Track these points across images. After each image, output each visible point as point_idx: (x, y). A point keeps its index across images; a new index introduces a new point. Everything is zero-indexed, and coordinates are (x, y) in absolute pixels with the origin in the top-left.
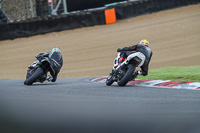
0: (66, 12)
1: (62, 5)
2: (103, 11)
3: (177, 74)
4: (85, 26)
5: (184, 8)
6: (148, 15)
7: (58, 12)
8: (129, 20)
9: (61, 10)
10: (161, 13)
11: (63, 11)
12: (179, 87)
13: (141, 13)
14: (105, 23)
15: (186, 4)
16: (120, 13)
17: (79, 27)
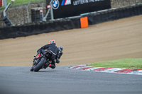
0: (53, 19)
1: (50, 14)
2: (79, 19)
3: (131, 64)
4: (66, 29)
5: (136, 17)
6: (111, 22)
7: (47, 19)
8: (97, 25)
9: (49, 18)
10: (120, 20)
11: (51, 19)
12: (132, 73)
13: (106, 20)
14: (80, 27)
15: (138, 14)
16: (91, 20)
17: (62, 30)
